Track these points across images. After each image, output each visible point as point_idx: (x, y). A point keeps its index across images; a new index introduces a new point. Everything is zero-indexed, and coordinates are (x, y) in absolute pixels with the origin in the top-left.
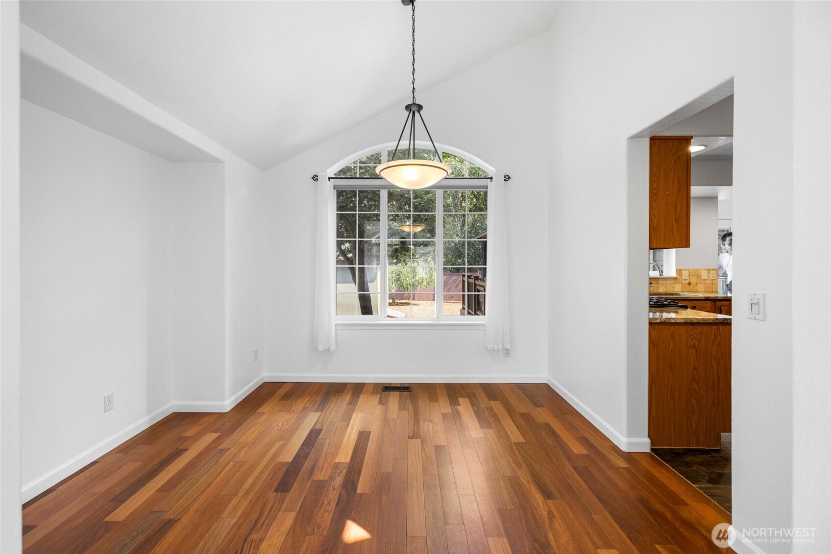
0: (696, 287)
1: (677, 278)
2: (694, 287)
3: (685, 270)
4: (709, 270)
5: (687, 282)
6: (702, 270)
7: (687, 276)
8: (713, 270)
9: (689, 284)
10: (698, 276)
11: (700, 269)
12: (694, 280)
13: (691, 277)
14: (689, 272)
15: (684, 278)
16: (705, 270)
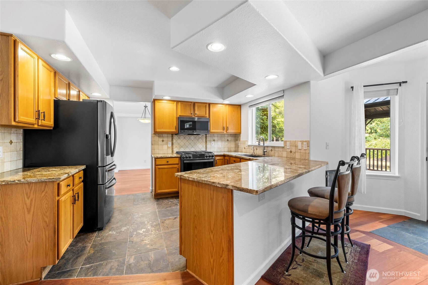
0: (294, 155)
1: (284, 147)
2: (293, 154)
3: (288, 141)
4: (302, 142)
5: (290, 151)
6: (298, 141)
7: (289, 146)
8: (306, 141)
9: (291, 152)
10: (296, 146)
11: (297, 141)
12: (293, 150)
13: (292, 147)
14: (290, 143)
15: (287, 148)
16: (300, 141)
